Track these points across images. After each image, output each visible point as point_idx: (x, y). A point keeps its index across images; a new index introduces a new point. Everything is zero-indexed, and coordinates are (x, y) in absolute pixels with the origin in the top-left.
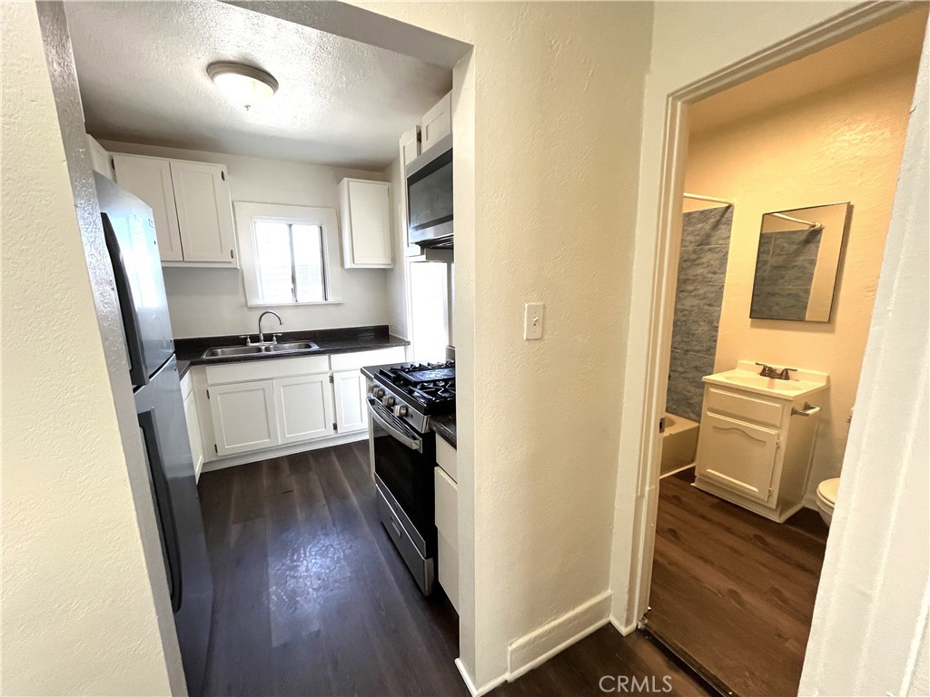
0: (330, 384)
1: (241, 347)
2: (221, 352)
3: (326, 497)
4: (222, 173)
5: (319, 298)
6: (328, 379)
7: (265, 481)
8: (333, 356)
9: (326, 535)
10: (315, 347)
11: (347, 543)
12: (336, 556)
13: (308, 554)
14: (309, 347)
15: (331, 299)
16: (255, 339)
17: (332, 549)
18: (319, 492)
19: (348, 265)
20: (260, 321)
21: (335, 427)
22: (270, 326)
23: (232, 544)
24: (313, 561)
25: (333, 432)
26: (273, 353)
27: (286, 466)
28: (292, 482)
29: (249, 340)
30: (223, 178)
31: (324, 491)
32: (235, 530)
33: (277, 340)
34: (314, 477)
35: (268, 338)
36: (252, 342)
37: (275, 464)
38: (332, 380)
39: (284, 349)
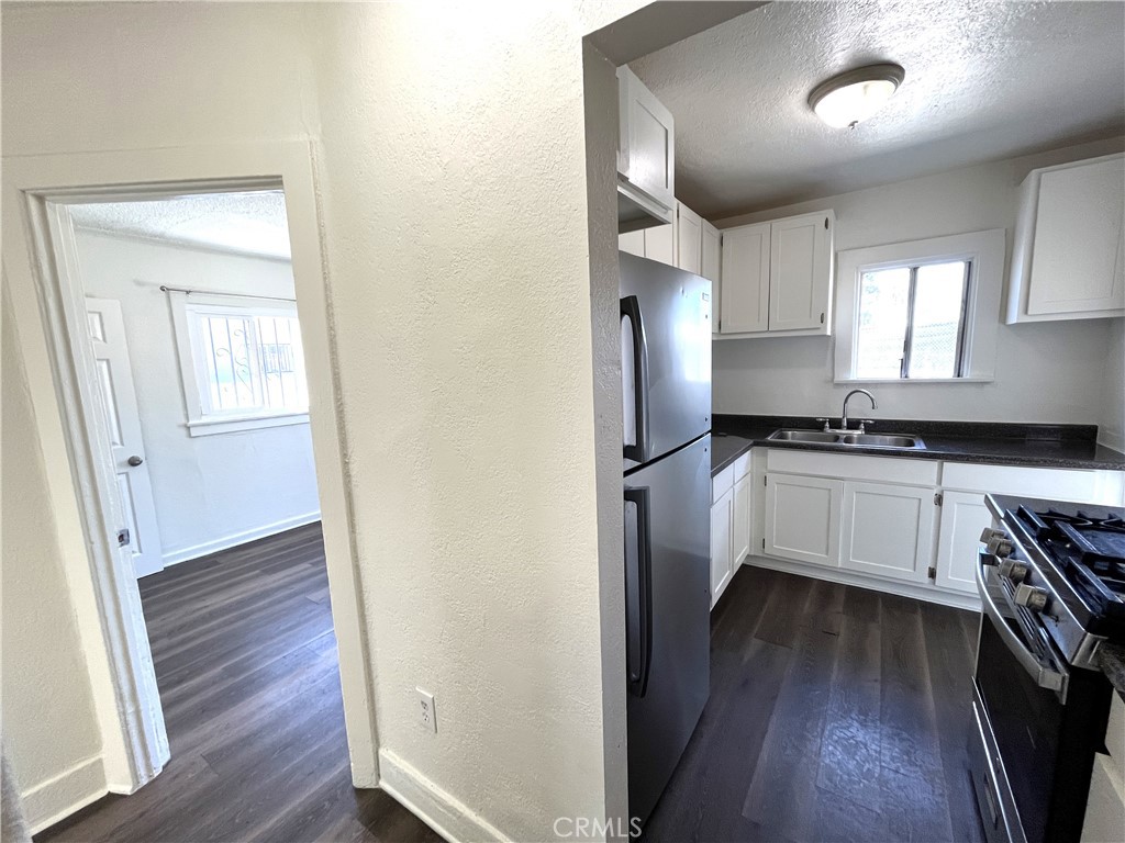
0: (934, 507)
1: (816, 433)
2: (792, 436)
3: (883, 668)
4: (827, 221)
5: (948, 373)
6: (933, 497)
7: (807, 605)
8: (947, 465)
9: (863, 724)
10: (920, 447)
11: (892, 759)
12: (867, 766)
13: (827, 732)
14: (912, 444)
15: (967, 375)
16: (836, 424)
17: (864, 751)
18: (875, 657)
19: (1014, 316)
20: (846, 401)
21: (932, 574)
22: (859, 409)
23: (746, 659)
24: (830, 748)
25: (926, 579)
26: (854, 445)
27: (841, 597)
28: (842, 623)
29: (827, 425)
30: (826, 226)
31: (883, 662)
32: (754, 645)
33: (865, 429)
34: (875, 631)
35: (853, 425)
36: (831, 427)
37: (828, 589)
38: (939, 500)
39: (873, 442)
